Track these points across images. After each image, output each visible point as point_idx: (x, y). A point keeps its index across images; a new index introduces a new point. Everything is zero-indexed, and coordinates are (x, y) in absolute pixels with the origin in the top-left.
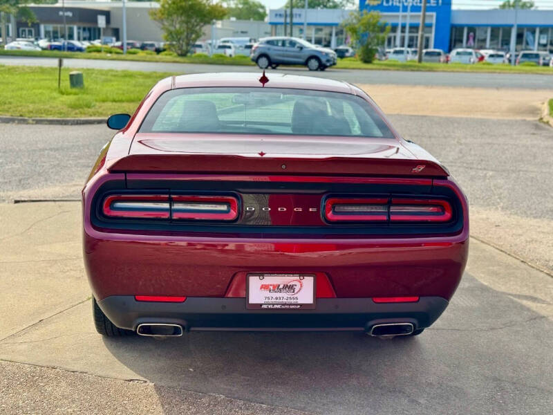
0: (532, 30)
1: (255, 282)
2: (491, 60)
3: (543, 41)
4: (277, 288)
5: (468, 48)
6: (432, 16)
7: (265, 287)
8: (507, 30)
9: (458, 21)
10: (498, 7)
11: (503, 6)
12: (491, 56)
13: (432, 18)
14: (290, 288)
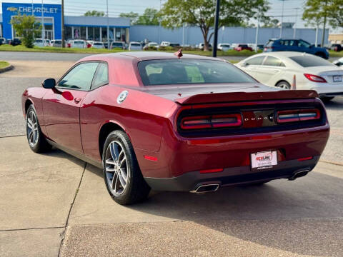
0: (111, 29)
1: (254, 156)
2: (96, 46)
3: (118, 36)
4: (263, 159)
5: (76, 39)
6: (51, 19)
7: (258, 159)
8: (97, 28)
9: (68, 22)
10: (83, 15)
11: (87, 14)
12: (95, 44)
13: (52, 21)
14: (267, 158)
